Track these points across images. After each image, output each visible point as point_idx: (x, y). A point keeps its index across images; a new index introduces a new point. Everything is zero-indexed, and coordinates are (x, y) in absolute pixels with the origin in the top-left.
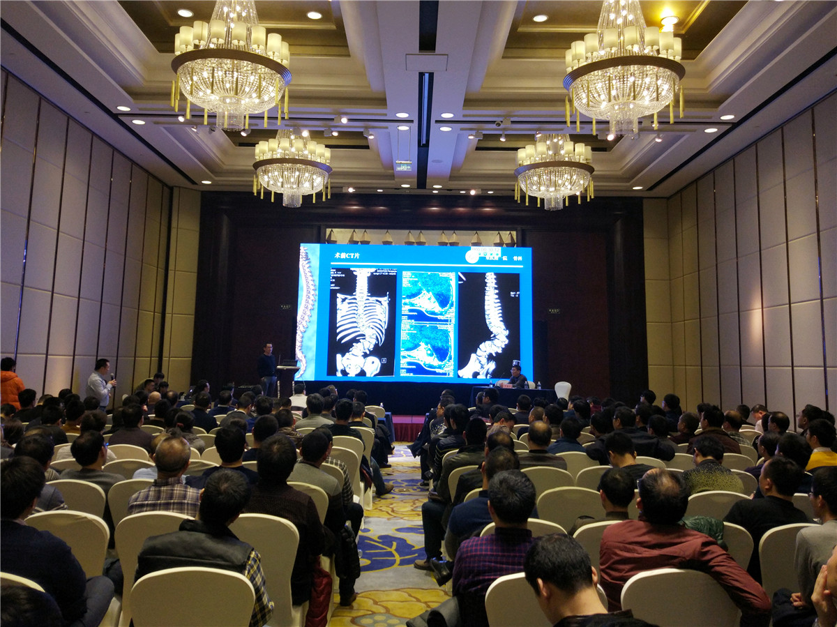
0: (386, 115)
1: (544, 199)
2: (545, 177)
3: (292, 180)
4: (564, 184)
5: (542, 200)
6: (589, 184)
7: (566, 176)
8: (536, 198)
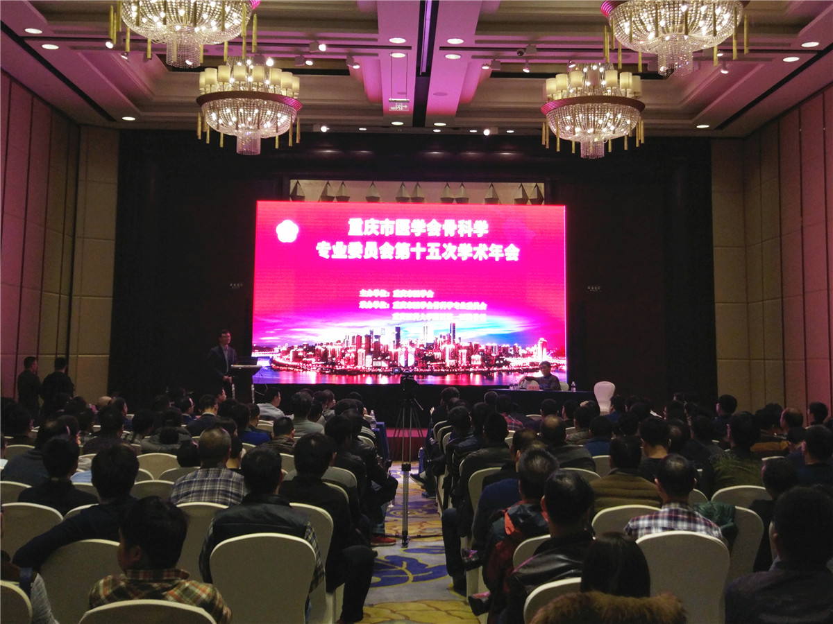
0: (376, 40)
1: (580, 143)
2: (581, 115)
3: (249, 119)
4: (606, 125)
5: (578, 145)
6: (638, 124)
7: (608, 115)
8: (570, 142)
